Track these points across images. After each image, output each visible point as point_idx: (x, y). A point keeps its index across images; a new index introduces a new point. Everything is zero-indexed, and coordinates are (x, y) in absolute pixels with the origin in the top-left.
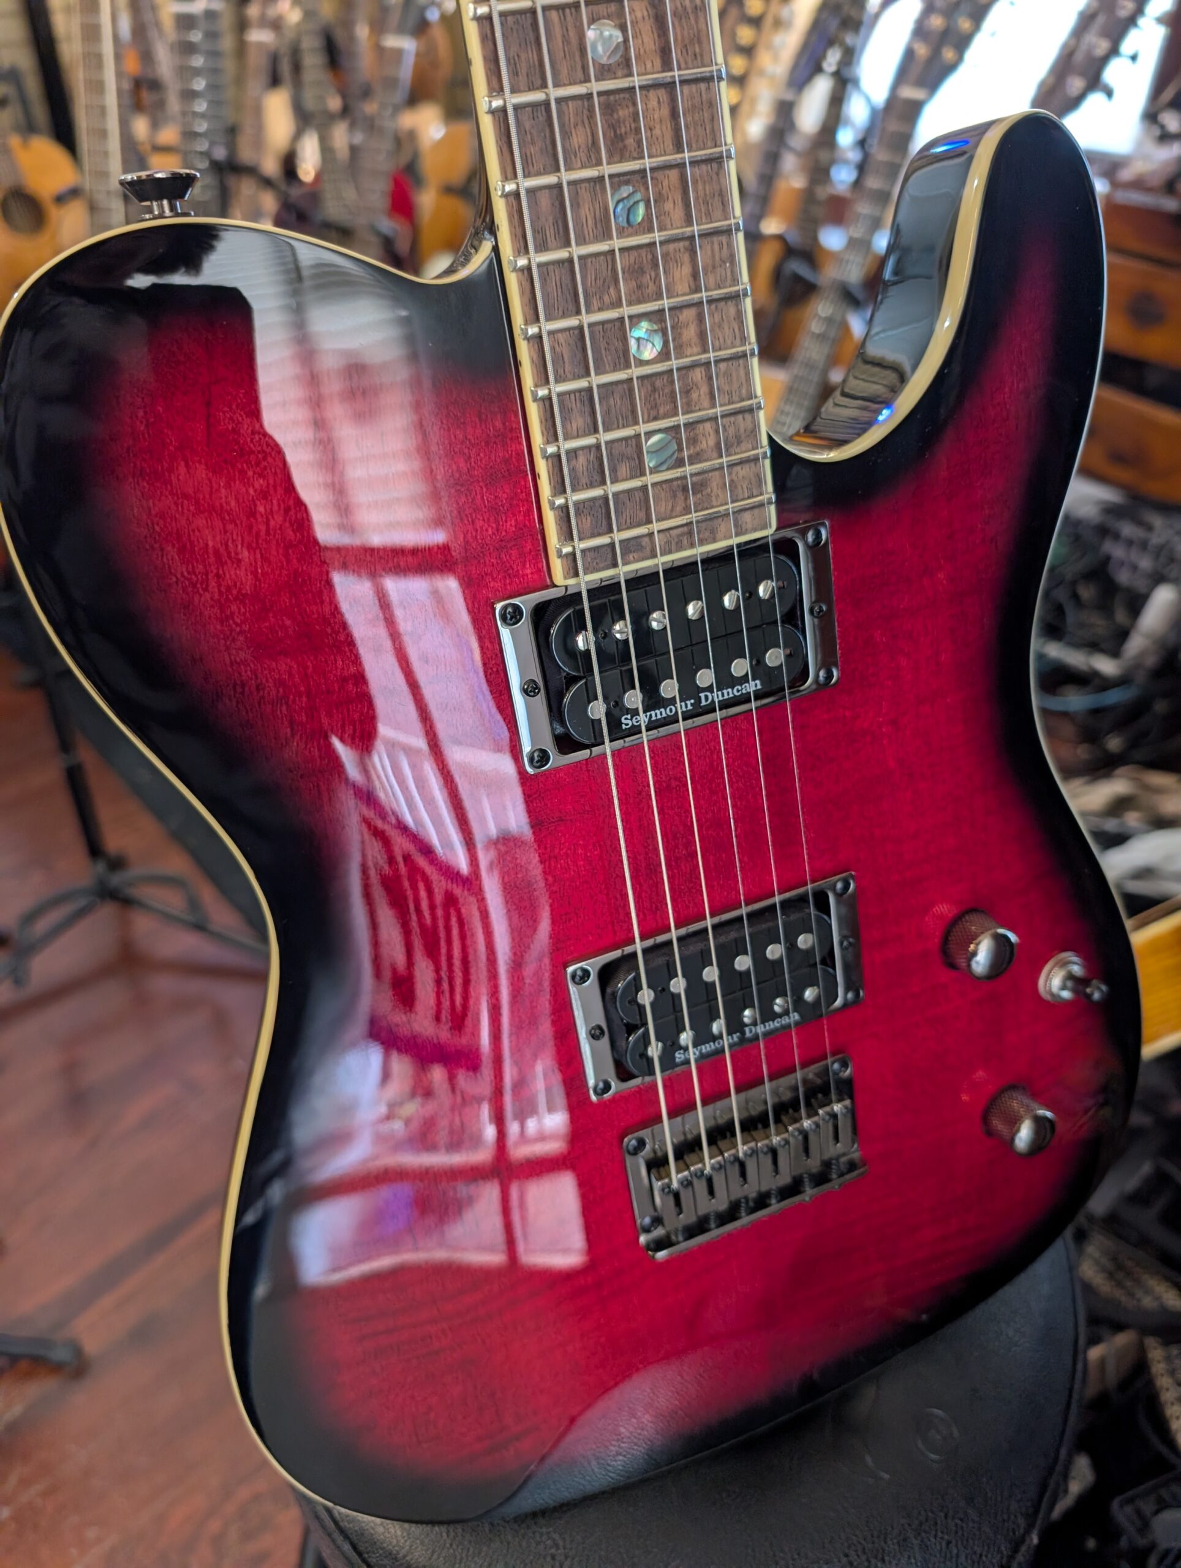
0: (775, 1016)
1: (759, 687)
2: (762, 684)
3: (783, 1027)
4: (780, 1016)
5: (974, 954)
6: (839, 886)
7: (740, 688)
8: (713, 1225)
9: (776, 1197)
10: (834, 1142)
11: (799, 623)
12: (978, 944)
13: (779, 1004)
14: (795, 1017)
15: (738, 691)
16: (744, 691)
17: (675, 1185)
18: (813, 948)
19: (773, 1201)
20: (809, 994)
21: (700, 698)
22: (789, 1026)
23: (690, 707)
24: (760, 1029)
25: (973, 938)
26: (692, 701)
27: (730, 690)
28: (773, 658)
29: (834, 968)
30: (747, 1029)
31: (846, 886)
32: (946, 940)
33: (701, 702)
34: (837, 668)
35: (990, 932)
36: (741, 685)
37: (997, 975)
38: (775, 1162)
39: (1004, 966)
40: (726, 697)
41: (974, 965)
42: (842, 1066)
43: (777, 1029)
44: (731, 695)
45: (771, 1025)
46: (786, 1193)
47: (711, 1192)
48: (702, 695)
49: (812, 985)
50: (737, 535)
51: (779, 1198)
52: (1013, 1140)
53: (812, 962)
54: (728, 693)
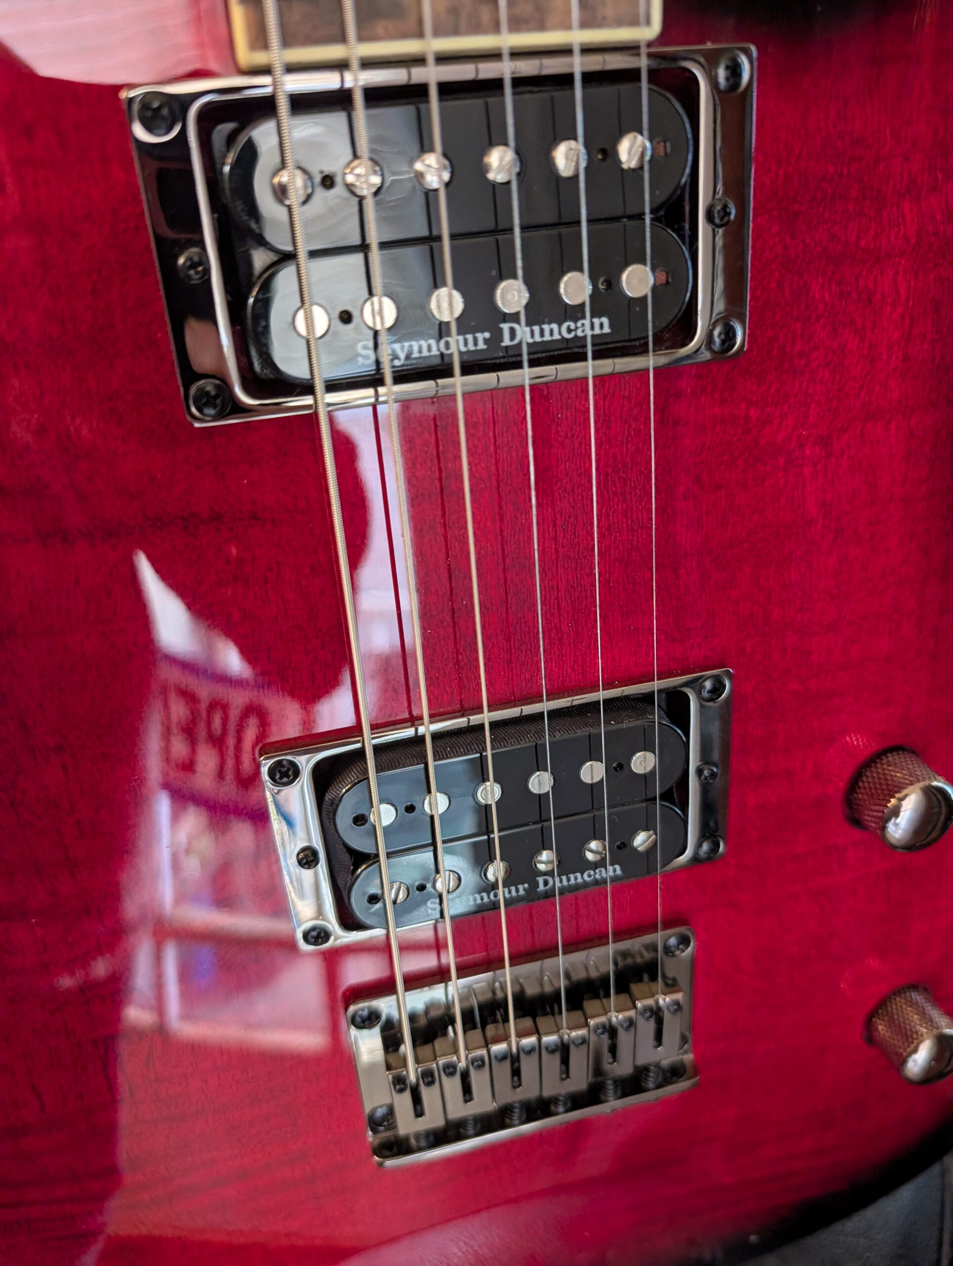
0: (584, 866)
1: (607, 330)
2: (611, 326)
3: (596, 882)
4: (595, 866)
5: (896, 812)
6: (708, 685)
7: (573, 326)
8: (471, 1132)
9: (565, 1104)
10: (655, 1043)
11: (687, 226)
12: (901, 800)
13: (594, 849)
14: (613, 871)
15: (569, 330)
16: (580, 333)
17: (412, 1078)
18: (653, 772)
19: (561, 1109)
20: (641, 840)
21: (501, 330)
22: (604, 881)
23: (481, 346)
24: (558, 883)
25: (894, 789)
26: (487, 335)
27: (555, 326)
28: (635, 281)
29: (684, 806)
30: (541, 880)
31: (718, 689)
32: (854, 785)
33: (502, 341)
34: (743, 323)
35: (922, 784)
36: (575, 322)
37: (924, 846)
38: (565, 1062)
39: (934, 835)
40: (547, 337)
41: (890, 826)
42: (680, 943)
43: (585, 885)
44: (556, 336)
45: (577, 878)
46: (577, 1101)
47: (467, 1090)
48: (505, 327)
49: (647, 829)
50: (585, 24)
51: (569, 1105)
52: (904, 1061)
53: (650, 796)
54: (551, 331)
